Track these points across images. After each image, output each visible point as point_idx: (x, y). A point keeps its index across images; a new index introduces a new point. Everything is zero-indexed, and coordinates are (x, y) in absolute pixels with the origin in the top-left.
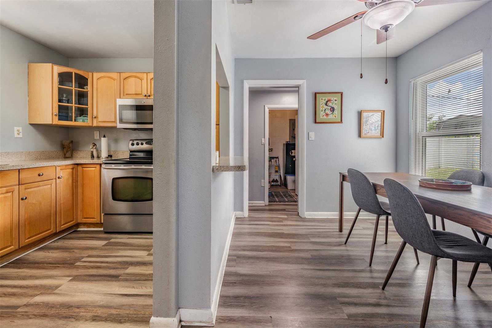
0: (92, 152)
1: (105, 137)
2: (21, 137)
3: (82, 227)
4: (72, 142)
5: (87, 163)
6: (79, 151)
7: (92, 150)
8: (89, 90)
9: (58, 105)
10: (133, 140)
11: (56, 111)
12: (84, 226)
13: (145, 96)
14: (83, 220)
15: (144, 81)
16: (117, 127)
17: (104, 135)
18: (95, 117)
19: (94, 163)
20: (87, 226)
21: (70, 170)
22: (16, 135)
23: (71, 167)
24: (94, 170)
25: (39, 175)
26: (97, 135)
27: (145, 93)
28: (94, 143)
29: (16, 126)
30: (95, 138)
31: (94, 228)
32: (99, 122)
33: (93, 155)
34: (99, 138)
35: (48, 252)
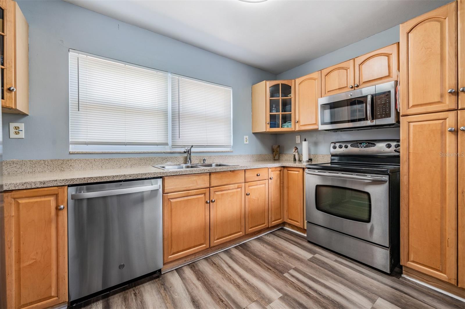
0: (295, 155)
1: (306, 141)
2: (248, 143)
3: (287, 226)
4: (279, 146)
5: (291, 166)
6: (284, 154)
7: (294, 153)
8: (292, 97)
9: (269, 115)
10: (335, 143)
11: (268, 120)
12: (289, 226)
13: (352, 87)
14: (288, 220)
16: (318, 129)
17: (305, 139)
18: (297, 122)
19: (297, 167)
20: (291, 227)
21: (278, 172)
22: (245, 143)
23: (279, 169)
24: (298, 174)
25: (257, 175)
26: (298, 139)
27: (351, 83)
28: (296, 147)
29: (245, 135)
30: (297, 143)
31: (297, 231)
32: (301, 126)
33: (295, 158)
34: (300, 142)
35: (263, 245)
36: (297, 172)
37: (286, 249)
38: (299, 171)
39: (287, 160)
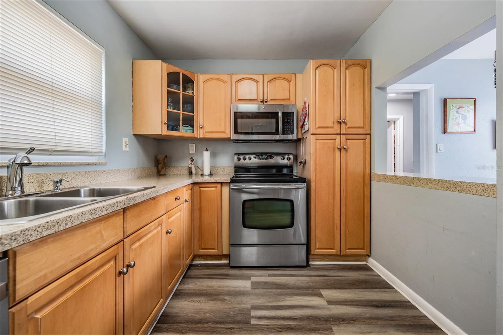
0: (190, 168)
1: (207, 151)
2: (128, 150)
3: (197, 259)
4: (166, 157)
6: (172, 167)
7: (190, 166)
8: (194, 94)
9: (167, 111)
10: (239, 154)
11: (165, 119)
12: (200, 258)
13: (262, 102)
14: (200, 251)
15: (261, 84)
16: (231, 138)
17: (207, 148)
18: (202, 128)
20: (203, 258)
21: (190, 191)
22: (124, 149)
25: (176, 199)
26: (192, 149)
27: (261, 98)
28: (193, 158)
29: (124, 137)
30: (190, 152)
31: (211, 260)
32: (206, 132)
33: (191, 172)
34: (195, 152)
35: (192, 300)
36: (214, 189)
37: (220, 288)
38: (216, 187)
39: (177, 175)
